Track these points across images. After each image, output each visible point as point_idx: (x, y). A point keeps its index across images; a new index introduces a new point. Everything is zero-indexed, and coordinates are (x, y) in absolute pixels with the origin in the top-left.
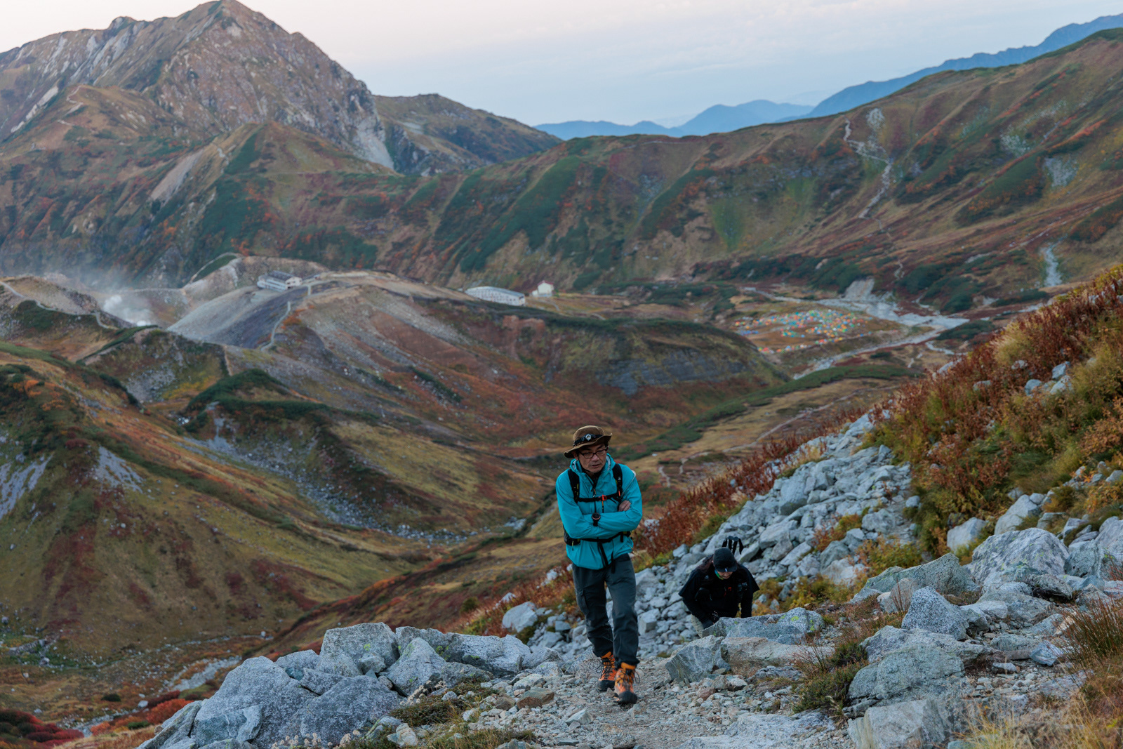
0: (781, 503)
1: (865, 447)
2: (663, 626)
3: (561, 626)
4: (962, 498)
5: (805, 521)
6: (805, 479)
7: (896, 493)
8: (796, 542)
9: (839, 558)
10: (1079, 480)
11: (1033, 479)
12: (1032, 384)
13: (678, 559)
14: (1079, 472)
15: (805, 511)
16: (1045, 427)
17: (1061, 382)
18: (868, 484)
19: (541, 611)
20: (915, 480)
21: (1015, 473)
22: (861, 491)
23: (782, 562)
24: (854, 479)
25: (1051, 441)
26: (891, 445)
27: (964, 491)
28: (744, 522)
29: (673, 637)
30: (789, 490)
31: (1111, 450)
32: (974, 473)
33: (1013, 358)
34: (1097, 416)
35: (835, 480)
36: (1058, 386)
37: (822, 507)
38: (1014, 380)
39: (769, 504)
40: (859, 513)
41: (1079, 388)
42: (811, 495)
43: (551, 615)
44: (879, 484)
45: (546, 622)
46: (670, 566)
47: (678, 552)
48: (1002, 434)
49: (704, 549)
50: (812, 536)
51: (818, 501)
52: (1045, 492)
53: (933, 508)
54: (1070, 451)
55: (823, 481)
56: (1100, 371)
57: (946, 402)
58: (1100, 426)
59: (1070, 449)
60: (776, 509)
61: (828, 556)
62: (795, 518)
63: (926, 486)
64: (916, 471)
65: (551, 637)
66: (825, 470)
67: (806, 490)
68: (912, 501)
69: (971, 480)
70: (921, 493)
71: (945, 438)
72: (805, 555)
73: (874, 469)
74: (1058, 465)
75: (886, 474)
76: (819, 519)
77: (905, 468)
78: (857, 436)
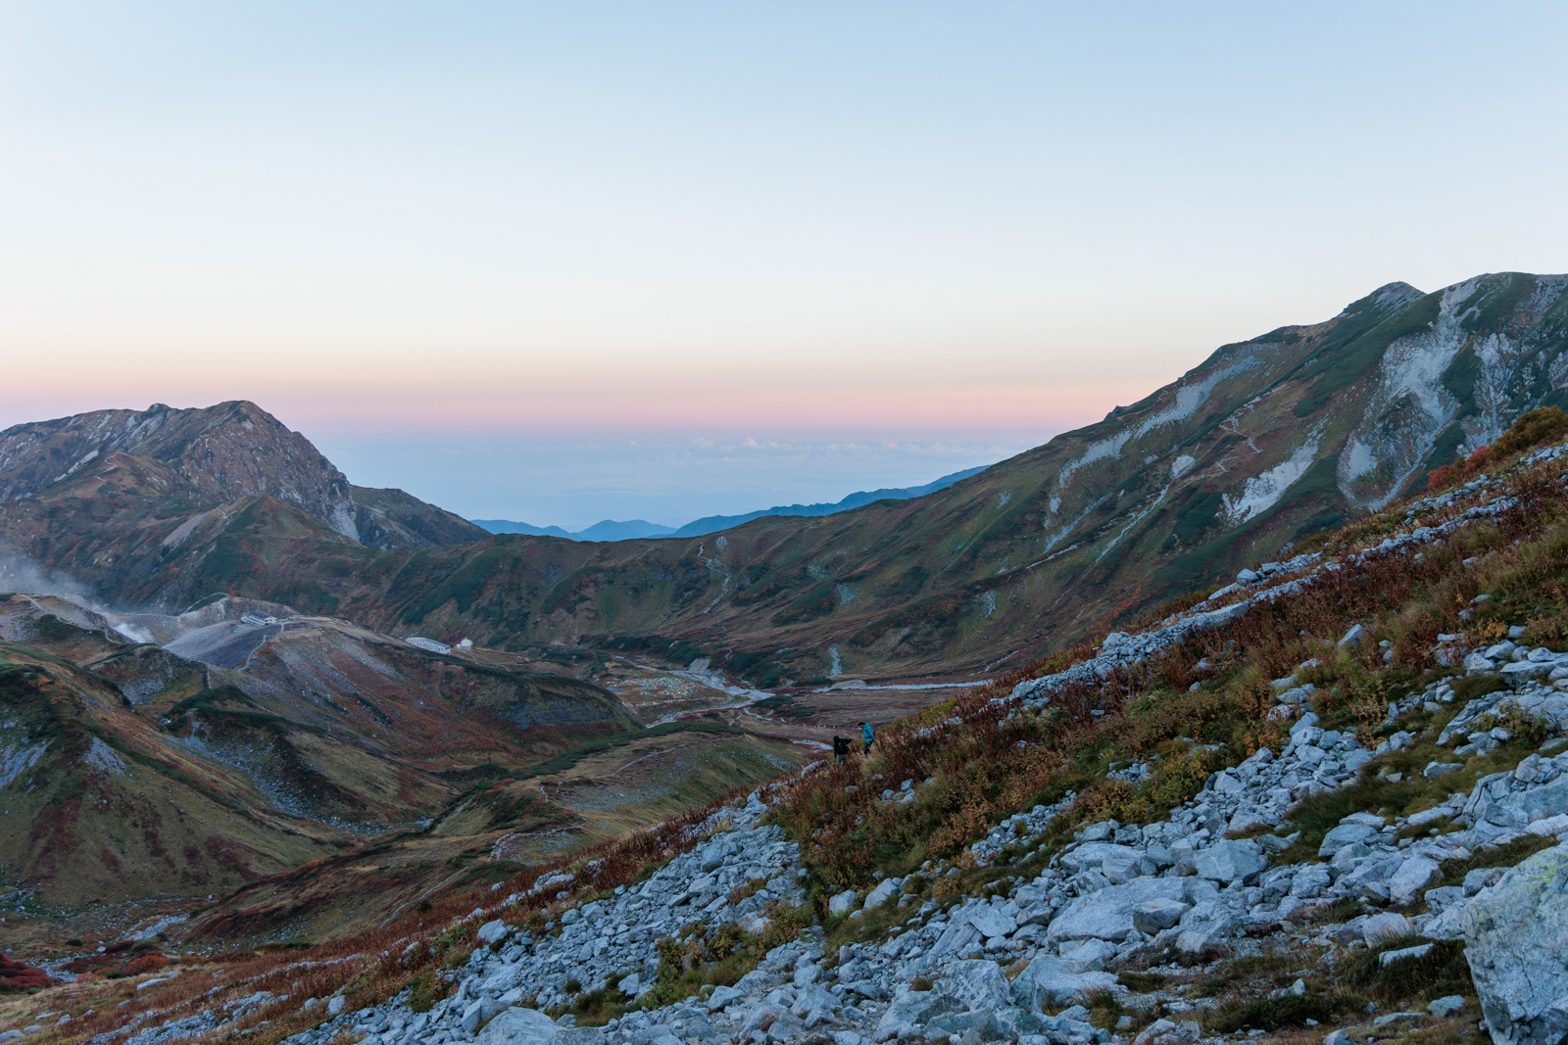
0: (703, 863)
1: (763, 824)
2: (613, 951)
3: (525, 941)
4: (840, 875)
5: (722, 878)
6: (722, 846)
7: (790, 864)
8: (716, 895)
9: (750, 911)
10: (926, 871)
11: (892, 866)
12: (887, 793)
13: (618, 896)
14: (926, 864)
15: (722, 871)
16: (899, 827)
17: (908, 795)
18: (769, 855)
19: (510, 928)
20: (803, 856)
21: (878, 859)
22: (764, 859)
23: (706, 909)
24: (757, 850)
25: (903, 838)
26: (782, 826)
27: (842, 869)
28: (672, 874)
29: (620, 960)
30: (710, 854)
31: (949, 851)
32: (848, 855)
33: (873, 772)
34: (936, 824)
35: (742, 848)
36: (908, 798)
37: (734, 869)
38: (875, 788)
39: (692, 862)
40: (764, 877)
41: (923, 802)
42: (726, 859)
43: (517, 931)
44: (778, 856)
45: (513, 936)
46: (612, 900)
47: (619, 890)
48: (868, 828)
49: (639, 890)
50: (728, 891)
51: (731, 864)
52: (903, 877)
53: (818, 878)
54: (918, 850)
55: (734, 849)
56: (937, 791)
57: (827, 799)
58: (940, 832)
59: (917, 846)
60: (698, 866)
61: (742, 908)
62: (714, 876)
63: (813, 861)
64: (805, 848)
65: (518, 950)
66: (734, 840)
67: (722, 854)
68: (802, 872)
69: (846, 861)
70: (809, 866)
71: (827, 827)
72: (723, 905)
73: (772, 844)
74: (912, 858)
75: (782, 849)
76: (732, 878)
77: (796, 845)
78: (755, 814)
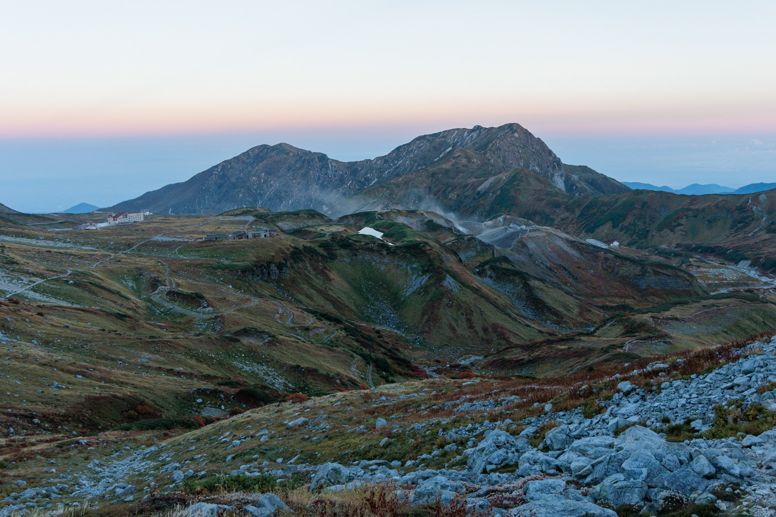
0: (743, 369)
2: (688, 406)
3: (641, 393)
5: (754, 379)
6: (755, 362)
8: (750, 387)
9: (770, 399)
13: (692, 379)
15: (754, 375)
19: (634, 386)
23: (743, 394)
28: (724, 372)
29: (692, 411)
30: (747, 365)
35: (767, 365)
37: (761, 375)
39: (736, 368)
42: (757, 369)
43: (637, 388)
45: (635, 390)
46: (689, 381)
47: (693, 376)
49: (705, 378)
50: (757, 386)
51: (760, 372)
55: (762, 364)
60: (740, 371)
61: (765, 396)
62: (749, 377)
65: (637, 397)
66: (762, 360)
67: (754, 366)
72: (753, 393)
76: (760, 379)
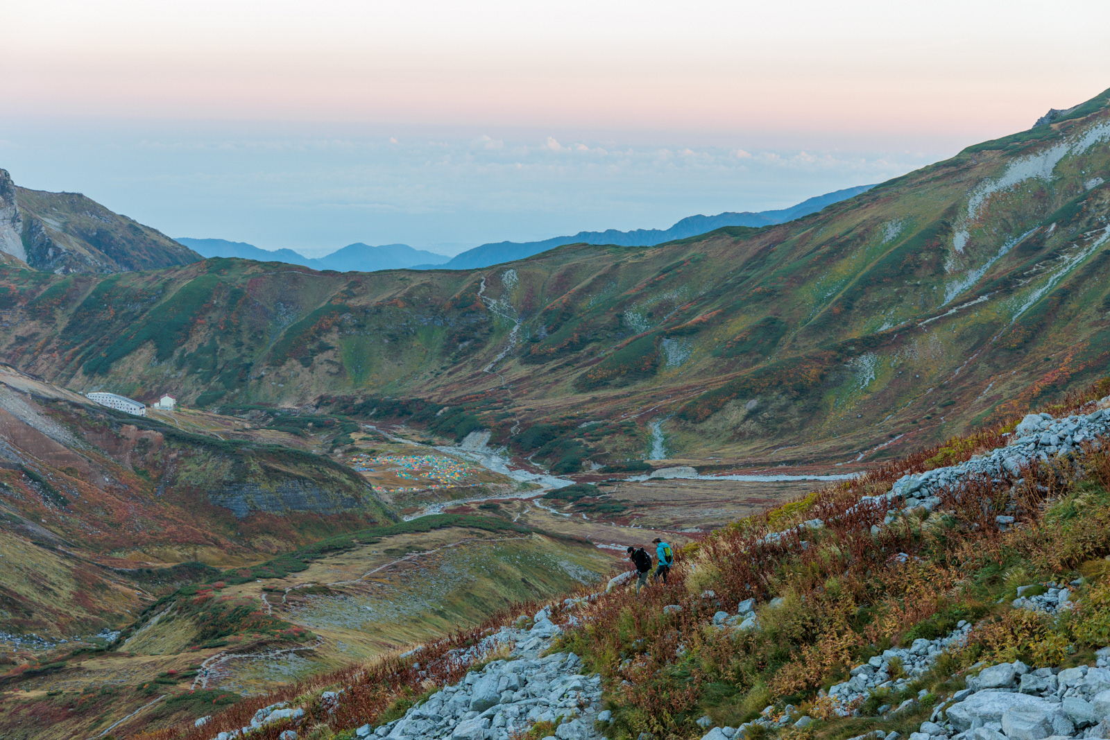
0: (474, 699)
1: (554, 651)
4: (654, 720)
5: (498, 720)
6: (499, 678)
7: (588, 705)
10: (767, 719)
11: (722, 711)
12: (720, 616)
14: (768, 710)
15: (498, 710)
16: (734, 661)
17: (747, 620)
18: (560, 691)
20: (606, 694)
21: (704, 702)
22: (553, 697)
24: (545, 685)
25: (739, 676)
26: (580, 654)
27: (656, 712)
28: (432, 713)
30: (482, 687)
31: (799, 694)
32: (664, 695)
33: (702, 588)
34: (783, 658)
35: (526, 682)
36: (748, 623)
37: (514, 709)
38: (704, 609)
39: (459, 697)
40: (553, 720)
41: (767, 629)
42: (504, 695)
44: (573, 693)
47: (362, 731)
48: (693, 661)
49: (389, 732)
51: (511, 701)
52: (737, 726)
53: (624, 724)
54: (758, 692)
55: (515, 682)
56: (786, 615)
57: (639, 621)
58: (788, 669)
59: (757, 687)
60: (467, 703)
62: (487, 716)
63: (619, 701)
64: (609, 681)
66: (515, 670)
67: (499, 688)
68: (604, 715)
69: (662, 703)
70: (613, 708)
71: (638, 657)
73: (565, 677)
74: (750, 701)
75: (578, 684)
76: (511, 719)
77: (596, 680)
78: (544, 638)
